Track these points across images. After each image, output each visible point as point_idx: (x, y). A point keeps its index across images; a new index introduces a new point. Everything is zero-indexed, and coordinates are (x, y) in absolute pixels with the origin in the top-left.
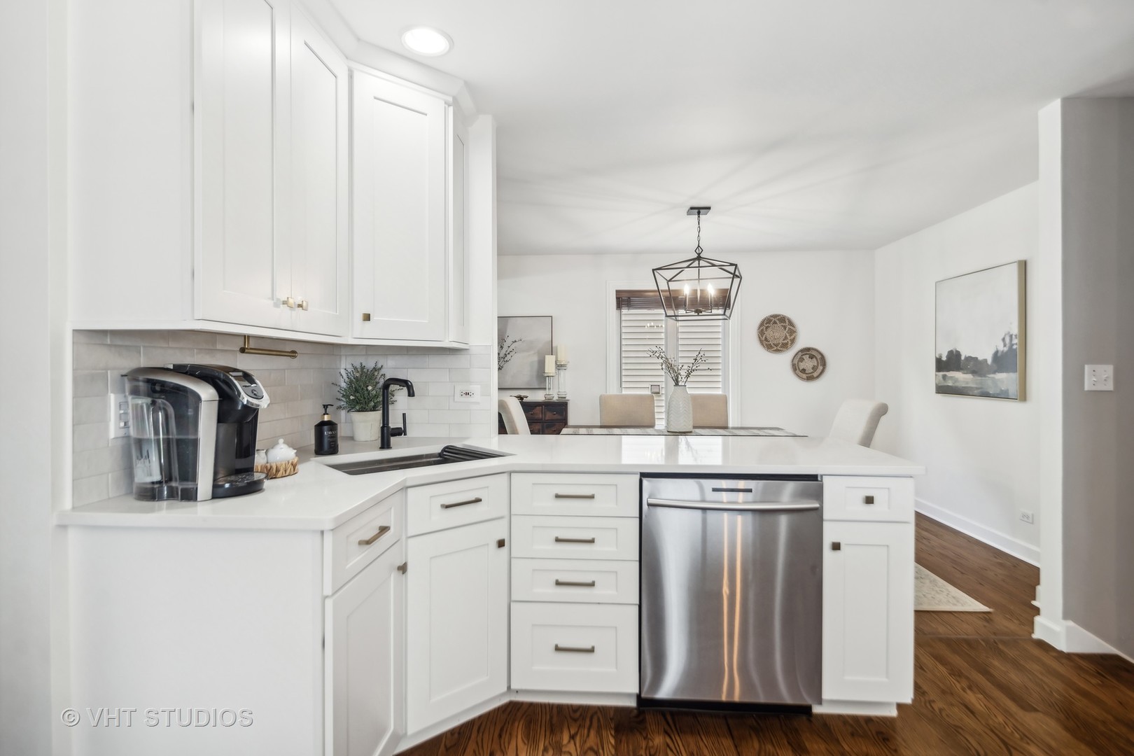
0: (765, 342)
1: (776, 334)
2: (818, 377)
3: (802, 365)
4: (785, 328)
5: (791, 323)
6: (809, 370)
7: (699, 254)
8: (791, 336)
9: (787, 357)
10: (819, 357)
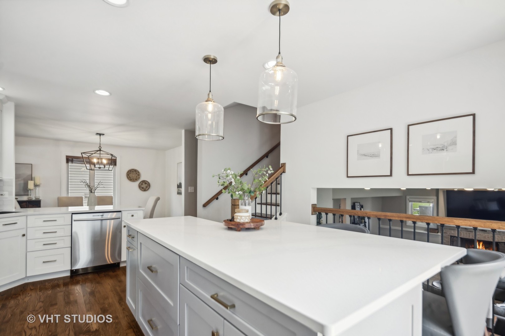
0: (129, 178)
1: (133, 175)
2: (147, 190)
3: (142, 186)
4: (136, 174)
5: (138, 172)
6: (145, 187)
7: (100, 149)
8: (138, 176)
9: (137, 184)
10: (148, 183)
